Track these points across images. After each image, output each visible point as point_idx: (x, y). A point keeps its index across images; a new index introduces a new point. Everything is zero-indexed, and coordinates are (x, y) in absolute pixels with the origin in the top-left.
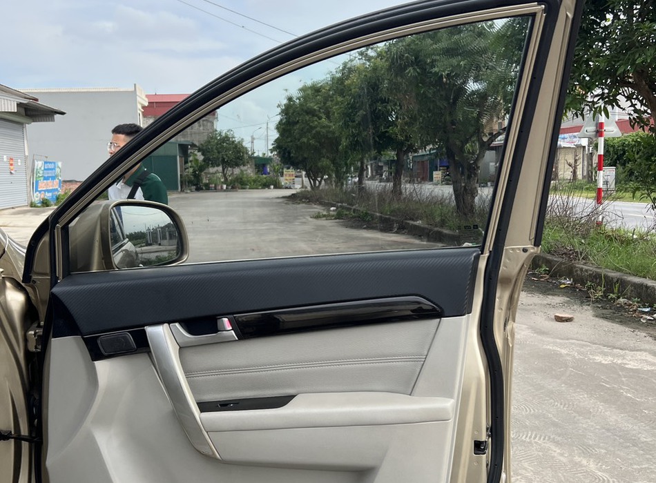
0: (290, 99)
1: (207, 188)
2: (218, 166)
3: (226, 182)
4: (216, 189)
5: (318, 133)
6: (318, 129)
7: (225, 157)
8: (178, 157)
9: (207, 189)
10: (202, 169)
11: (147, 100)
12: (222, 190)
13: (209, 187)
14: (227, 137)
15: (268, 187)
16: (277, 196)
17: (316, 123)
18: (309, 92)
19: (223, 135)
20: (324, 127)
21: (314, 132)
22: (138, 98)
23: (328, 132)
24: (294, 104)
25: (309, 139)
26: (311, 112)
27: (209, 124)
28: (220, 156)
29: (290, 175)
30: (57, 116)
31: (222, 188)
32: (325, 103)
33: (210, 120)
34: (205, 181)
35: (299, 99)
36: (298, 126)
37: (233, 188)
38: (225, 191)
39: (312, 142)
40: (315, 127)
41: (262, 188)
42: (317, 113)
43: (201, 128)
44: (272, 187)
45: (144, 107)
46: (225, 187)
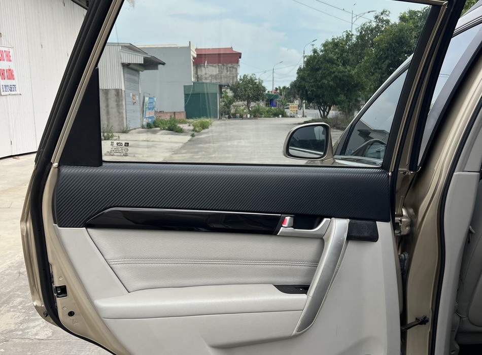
0: (315, 51)
1: (234, 116)
2: (244, 101)
3: (250, 112)
4: (241, 117)
5: (336, 76)
6: (336, 73)
7: (250, 94)
8: (218, 94)
9: (233, 118)
10: (231, 102)
11: (196, 53)
12: (247, 118)
13: (236, 116)
14: (251, 79)
15: (278, 116)
16: (294, 123)
17: (335, 69)
18: (330, 46)
19: (249, 78)
20: (340, 72)
21: (333, 75)
22: (191, 52)
23: (344, 76)
24: (318, 55)
25: (329, 81)
26: (331, 61)
27: (234, 70)
28: (247, 93)
29: (294, 107)
30: (160, 66)
31: (247, 117)
32: (342, 55)
33: (235, 67)
34: (233, 111)
35: (322, 51)
36: (320, 72)
37: (255, 117)
38: (249, 119)
39: (331, 83)
40: (334, 72)
41: (273, 117)
42: (335, 62)
43: (229, 73)
44: (281, 116)
45: (194, 58)
46: (249, 116)
